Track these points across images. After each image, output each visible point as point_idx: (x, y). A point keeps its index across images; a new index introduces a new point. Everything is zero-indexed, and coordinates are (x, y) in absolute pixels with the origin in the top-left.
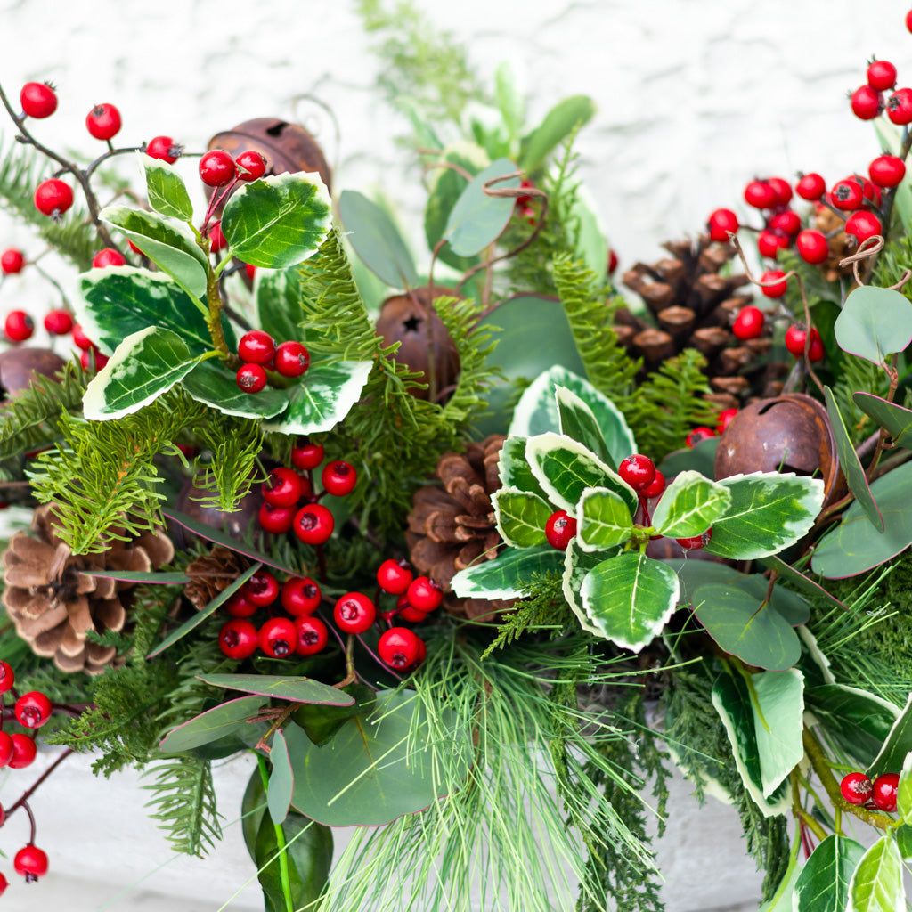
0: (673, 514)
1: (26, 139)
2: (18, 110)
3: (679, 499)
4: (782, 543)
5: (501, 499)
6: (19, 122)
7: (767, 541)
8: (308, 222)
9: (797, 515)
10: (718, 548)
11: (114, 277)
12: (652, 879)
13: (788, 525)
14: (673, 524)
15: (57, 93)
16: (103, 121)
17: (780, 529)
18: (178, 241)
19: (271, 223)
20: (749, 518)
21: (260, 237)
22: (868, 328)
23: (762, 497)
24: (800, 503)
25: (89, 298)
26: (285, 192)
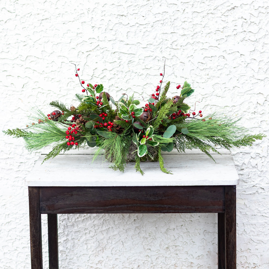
0: (130, 109)
7: (139, 114)
9: (142, 112)
19: (99, 89)
21: (98, 91)
23: (139, 110)
26: (100, 86)
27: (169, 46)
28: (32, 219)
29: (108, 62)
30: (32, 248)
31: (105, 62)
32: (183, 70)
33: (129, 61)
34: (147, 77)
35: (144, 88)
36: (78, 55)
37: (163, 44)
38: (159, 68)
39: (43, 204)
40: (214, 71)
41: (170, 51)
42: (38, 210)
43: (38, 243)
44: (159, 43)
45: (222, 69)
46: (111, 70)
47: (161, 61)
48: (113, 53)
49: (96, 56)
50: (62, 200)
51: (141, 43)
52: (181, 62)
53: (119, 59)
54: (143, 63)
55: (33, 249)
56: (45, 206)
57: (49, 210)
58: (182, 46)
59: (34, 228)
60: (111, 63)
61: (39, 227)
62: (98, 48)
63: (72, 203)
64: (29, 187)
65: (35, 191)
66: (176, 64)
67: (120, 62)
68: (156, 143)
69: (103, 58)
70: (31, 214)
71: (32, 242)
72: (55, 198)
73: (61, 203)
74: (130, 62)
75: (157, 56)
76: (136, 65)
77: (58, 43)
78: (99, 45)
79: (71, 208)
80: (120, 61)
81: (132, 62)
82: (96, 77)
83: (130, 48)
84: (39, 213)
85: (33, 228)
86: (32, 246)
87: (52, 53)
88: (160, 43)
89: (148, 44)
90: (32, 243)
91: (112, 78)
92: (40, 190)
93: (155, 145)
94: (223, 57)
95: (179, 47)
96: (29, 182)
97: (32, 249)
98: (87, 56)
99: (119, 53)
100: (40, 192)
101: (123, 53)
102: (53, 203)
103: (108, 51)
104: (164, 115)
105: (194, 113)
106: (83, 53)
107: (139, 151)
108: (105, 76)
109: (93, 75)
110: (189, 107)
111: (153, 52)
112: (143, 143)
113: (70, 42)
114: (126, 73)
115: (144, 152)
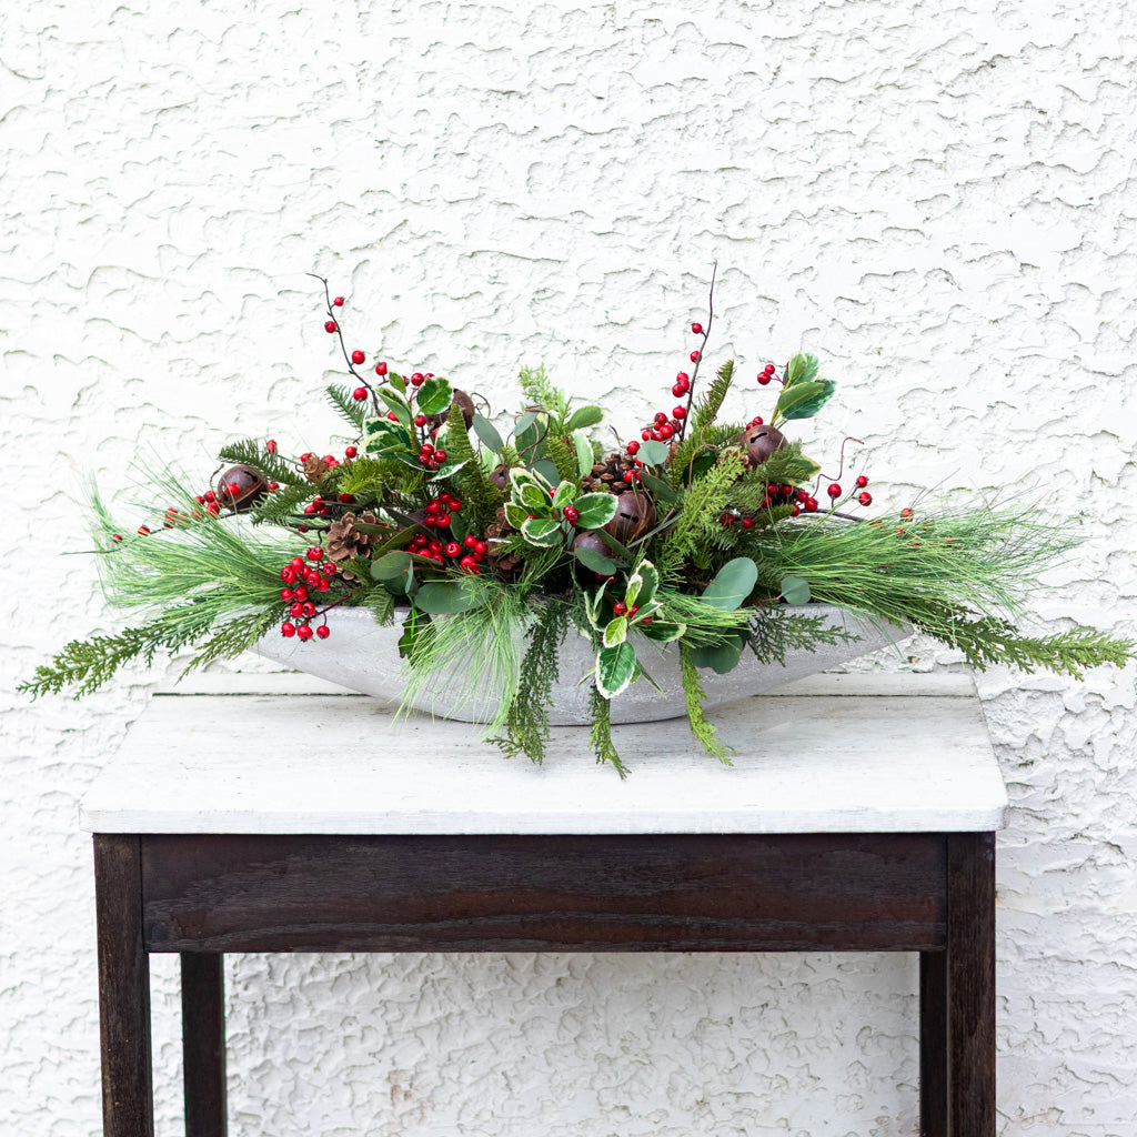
0: (559, 499)
1: (352, 371)
2: (351, 361)
3: (562, 494)
4: (604, 522)
5: (508, 507)
6: (350, 365)
7: (599, 521)
8: (445, 396)
9: (610, 511)
10: (583, 523)
11: (378, 422)
13: (606, 515)
14: (559, 503)
15: (366, 356)
16: (381, 367)
17: (604, 516)
18: (400, 402)
19: (433, 397)
20: (593, 511)
21: (429, 403)
22: (649, 454)
23: (598, 503)
24: (611, 506)
25: (368, 429)
26: (438, 384)
27: (714, 227)
28: (109, 976)
29: (445, 294)
30: (109, 1100)
31: (434, 294)
32: (771, 329)
33: (538, 292)
34: (616, 363)
36: (316, 262)
37: (682, 217)
38: (666, 323)
39: (157, 912)
40: (904, 334)
41: (715, 249)
42: (135, 940)
43: (134, 1078)
44: (668, 215)
45: (939, 326)
46: (461, 330)
47: (676, 291)
48: (470, 254)
49: (393, 270)
50: (243, 893)
51: (587, 215)
52: (760, 297)
53: (494, 280)
54: (598, 298)
55: (113, 1104)
56: (167, 917)
57: (185, 937)
58: (769, 228)
59: (120, 1013)
60: (458, 299)
61: (139, 1010)
62: (404, 234)
63: (282, 906)
64: (97, 836)
65: (124, 852)
66: (740, 306)
67: (497, 297)
68: (675, 628)
69: (423, 279)
70: (107, 953)
71: (111, 1076)
72: (210, 882)
73: (234, 906)
74: (542, 296)
75: (658, 271)
76: (568, 309)
77: (228, 213)
78: (405, 221)
79: (280, 930)
80: (497, 289)
81: (548, 294)
83: (542, 234)
84: (139, 951)
85: (114, 1015)
86: (108, 1091)
87: (202, 255)
88: (672, 215)
89: (618, 219)
90: (107, 1077)
91: (461, 364)
92: (144, 851)
93: (668, 636)
94: (945, 276)
95: (754, 232)
96: (95, 814)
97: (110, 1108)
98: (354, 271)
99: (490, 254)
100: (145, 858)
101: (512, 256)
102: (201, 906)
103: (448, 246)
104: (706, 518)
105: (834, 489)
106: (338, 254)
107: (602, 672)
108: (433, 355)
109: (381, 350)
110: (814, 465)
111: (643, 250)
112: (614, 638)
113: (283, 208)
114: (522, 341)
115: (624, 676)
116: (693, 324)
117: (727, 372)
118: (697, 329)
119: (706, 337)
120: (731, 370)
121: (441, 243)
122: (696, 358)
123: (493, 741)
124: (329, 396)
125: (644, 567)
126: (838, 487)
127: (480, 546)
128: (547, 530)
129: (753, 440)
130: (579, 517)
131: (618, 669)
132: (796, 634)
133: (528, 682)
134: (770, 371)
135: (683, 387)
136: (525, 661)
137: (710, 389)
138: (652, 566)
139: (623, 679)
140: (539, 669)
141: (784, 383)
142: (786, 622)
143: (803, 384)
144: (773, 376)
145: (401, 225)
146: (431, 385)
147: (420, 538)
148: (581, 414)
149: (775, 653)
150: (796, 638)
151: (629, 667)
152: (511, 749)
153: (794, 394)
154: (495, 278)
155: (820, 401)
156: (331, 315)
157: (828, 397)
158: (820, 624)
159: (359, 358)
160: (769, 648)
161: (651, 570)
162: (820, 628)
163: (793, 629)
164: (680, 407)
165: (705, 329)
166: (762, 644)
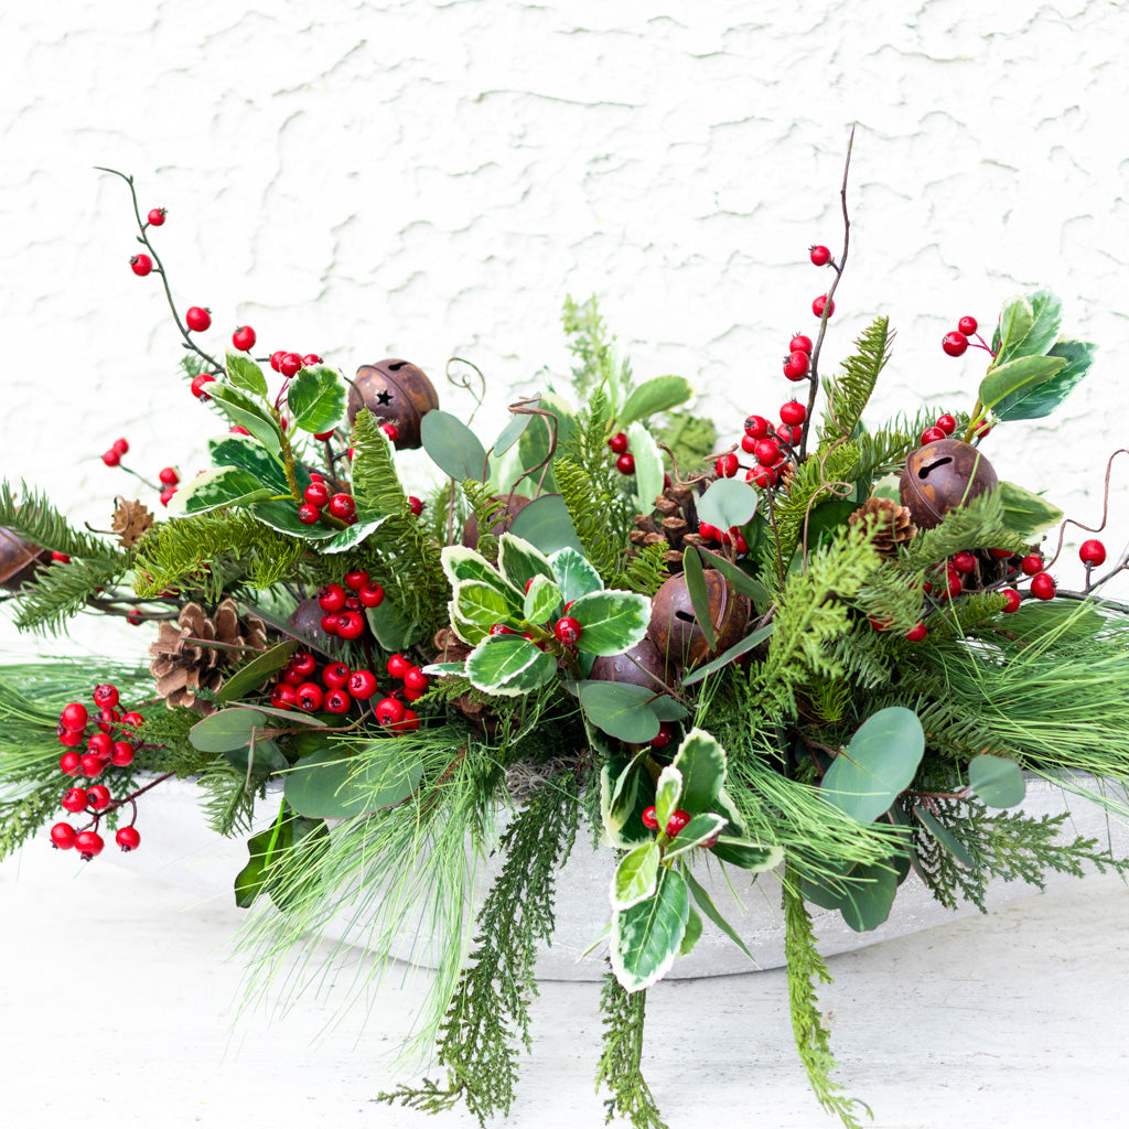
1: (191, 346)
2: (186, 326)
3: (539, 598)
4: (628, 644)
6: (186, 334)
7: (618, 643)
9: (637, 624)
10: (589, 647)
11: (231, 440)
12: (551, 897)
13: (631, 632)
14: (536, 614)
15: (211, 316)
16: (242, 337)
17: (627, 633)
18: (257, 411)
19: (315, 401)
20: (607, 624)
21: (310, 412)
22: (721, 506)
23: (614, 610)
24: (638, 615)
25: (214, 454)
26: (319, 378)
27: (901, 38)
29: (437, 168)
31: (418, 168)
32: (1006, 217)
33: (596, 160)
34: (734, 281)
35: (712, 362)
36: (216, 117)
37: (844, 23)
38: (820, 210)
41: (902, 79)
44: (820, 20)
46: (466, 229)
48: (476, 96)
49: (346, 127)
51: (677, 23)
52: (985, 161)
53: (518, 142)
54: (702, 170)
58: (998, 38)
60: (460, 175)
62: (362, 64)
66: (950, 178)
67: (525, 171)
68: (764, 853)
69: (399, 142)
74: (602, 166)
75: (804, 120)
76: (648, 189)
77: (66, 35)
78: (364, 42)
80: (525, 157)
81: (613, 163)
82: (350, 279)
83: (599, 58)
87: (24, 110)
88: (826, 19)
89: (730, 30)
91: (470, 289)
93: (756, 863)
95: (972, 46)
98: (281, 130)
99: (514, 96)
101: (548, 98)
103: (438, 83)
104: (813, 648)
105: (1092, 550)
106: (250, 102)
107: (623, 936)
108: (421, 273)
109: (332, 266)
110: (1051, 509)
111: (775, 83)
112: (633, 887)
113: (156, 24)
114: (572, 247)
115: (666, 943)
116: (814, 248)
117: (878, 340)
118: (821, 257)
119: (840, 272)
120: (884, 335)
121: (428, 79)
122: (824, 309)
123: (392, 1098)
124: (186, 374)
125: (695, 742)
126: (1099, 546)
127: (413, 676)
128: (514, 665)
129: (924, 473)
130: (580, 633)
131: (657, 929)
132: (1007, 852)
133: (494, 942)
134: (969, 327)
135: (801, 363)
136: (489, 903)
137: (845, 373)
138: (712, 739)
139: (663, 952)
140: (518, 914)
141: (994, 354)
142: (988, 827)
143: (1024, 361)
144: (971, 339)
145: (356, 48)
146: (309, 380)
147: (303, 662)
148: (648, 392)
149: (966, 887)
150: (1007, 858)
151: (675, 928)
152: (435, 1103)
153: (1009, 378)
154: (521, 137)
155: (1064, 384)
156: (145, 242)
157: (1077, 377)
158: (1053, 833)
159: (200, 321)
160: (955, 878)
161: (710, 747)
162: (1053, 841)
163: (1000, 841)
164: (794, 404)
165: (836, 255)
166: (943, 868)
